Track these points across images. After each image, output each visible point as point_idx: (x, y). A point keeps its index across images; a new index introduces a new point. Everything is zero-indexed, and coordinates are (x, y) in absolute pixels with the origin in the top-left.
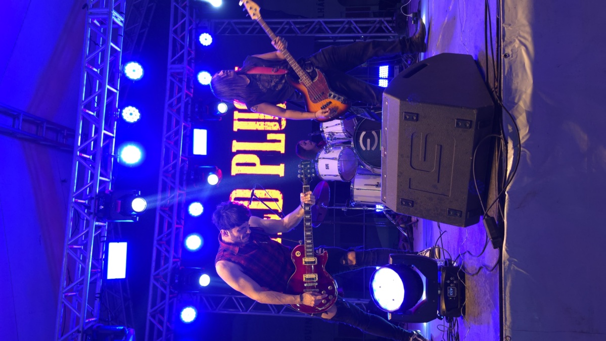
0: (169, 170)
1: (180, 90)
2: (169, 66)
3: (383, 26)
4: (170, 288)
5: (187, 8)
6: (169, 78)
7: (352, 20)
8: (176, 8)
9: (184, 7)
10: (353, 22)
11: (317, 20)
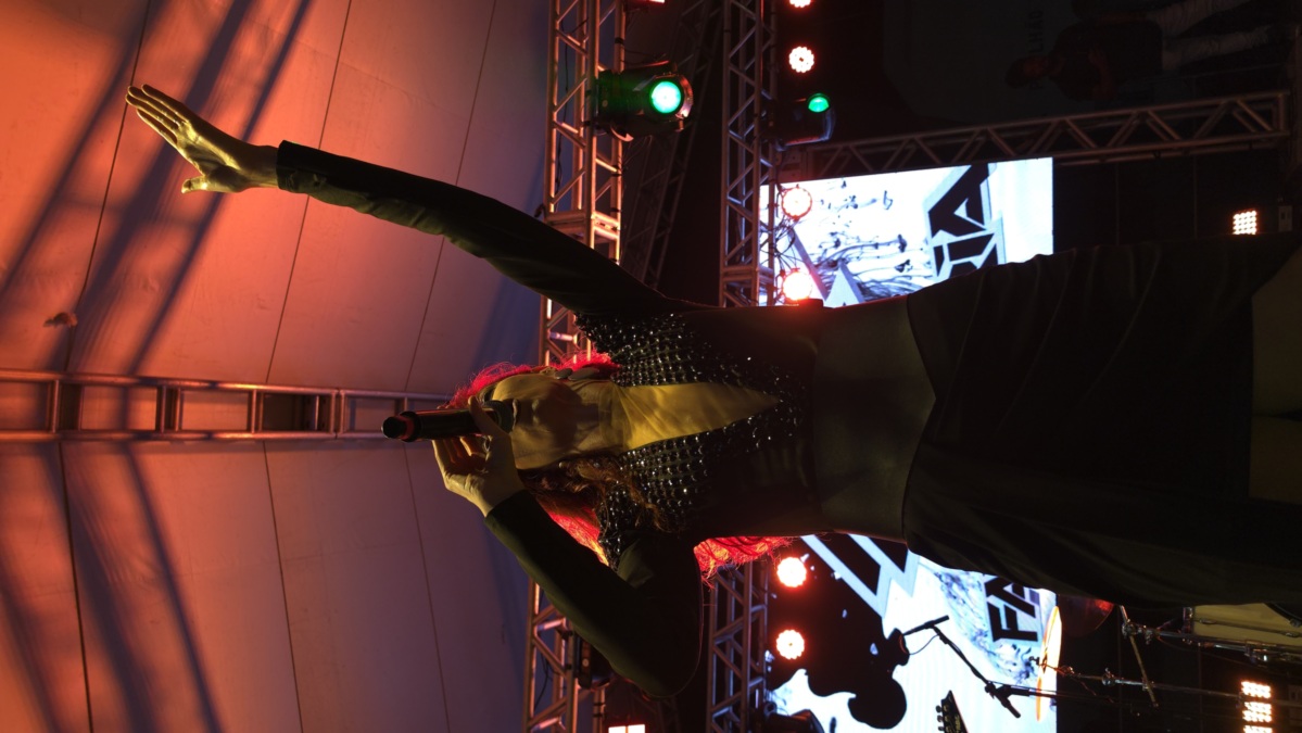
2: (723, 270)
3: (1235, 114)
6: (723, 294)
7: (1150, 110)
9: (750, 139)
10: (1151, 113)
11: (1055, 120)
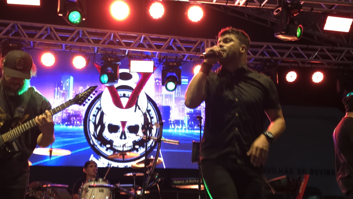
0: (116, 38)
1: (189, 49)
4: (5, 38)
5: (261, 57)
6: (199, 40)
8: (261, 47)
9: (262, 54)
